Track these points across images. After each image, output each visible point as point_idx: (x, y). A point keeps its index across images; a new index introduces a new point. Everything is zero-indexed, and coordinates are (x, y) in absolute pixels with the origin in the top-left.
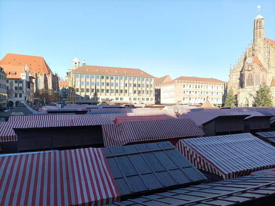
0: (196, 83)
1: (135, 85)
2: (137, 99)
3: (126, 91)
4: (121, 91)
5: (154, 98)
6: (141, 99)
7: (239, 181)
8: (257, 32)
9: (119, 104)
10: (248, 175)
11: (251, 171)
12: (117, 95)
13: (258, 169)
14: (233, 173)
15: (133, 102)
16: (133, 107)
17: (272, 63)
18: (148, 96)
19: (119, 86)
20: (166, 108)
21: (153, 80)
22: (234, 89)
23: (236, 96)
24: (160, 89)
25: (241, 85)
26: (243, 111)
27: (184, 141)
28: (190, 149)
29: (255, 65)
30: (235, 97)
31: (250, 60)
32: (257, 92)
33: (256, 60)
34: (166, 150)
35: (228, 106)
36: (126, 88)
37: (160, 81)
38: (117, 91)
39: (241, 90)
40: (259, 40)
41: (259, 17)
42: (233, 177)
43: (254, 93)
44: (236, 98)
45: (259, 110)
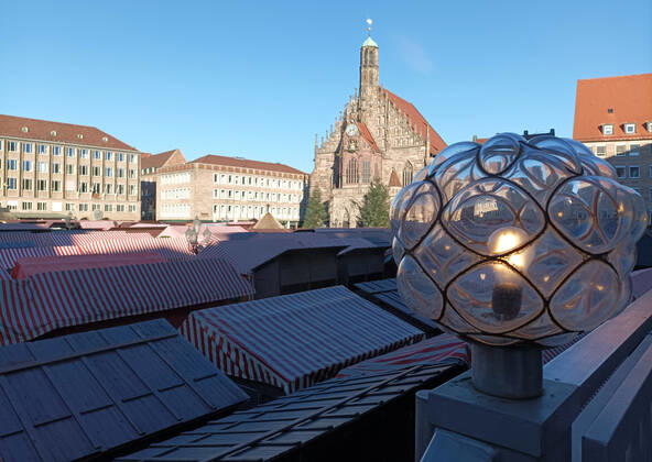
0: (244, 172)
1: (82, 170)
2: (90, 208)
3: (56, 185)
4: (41, 185)
5: (138, 205)
6: (102, 208)
7: (312, 392)
8: (365, 72)
9: (33, 220)
10: (334, 376)
11: (340, 366)
12: (28, 197)
13: (353, 362)
14: (306, 376)
15: (78, 215)
16: (78, 229)
17: (391, 139)
18: (121, 200)
19: (32, 170)
20: (169, 231)
21: (136, 158)
22: (323, 190)
23: (327, 203)
24: (154, 184)
25: (337, 182)
26: (336, 237)
27: (201, 314)
28: (214, 334)
29: (362, 141)
30: (324, 206)
31: (352, 130)
32: (365, 196)
33: (364, 131)
34: (153, 341)
35: (310, 228)
36: (58, 177)
37: (153, 162)
38: (27, 184)
39: (335, 191)
40: (369, 90)
41: (370, 42)
42: (305, 386)
43: (360, 199)
44: (327, 209)
45: (368, 235)
